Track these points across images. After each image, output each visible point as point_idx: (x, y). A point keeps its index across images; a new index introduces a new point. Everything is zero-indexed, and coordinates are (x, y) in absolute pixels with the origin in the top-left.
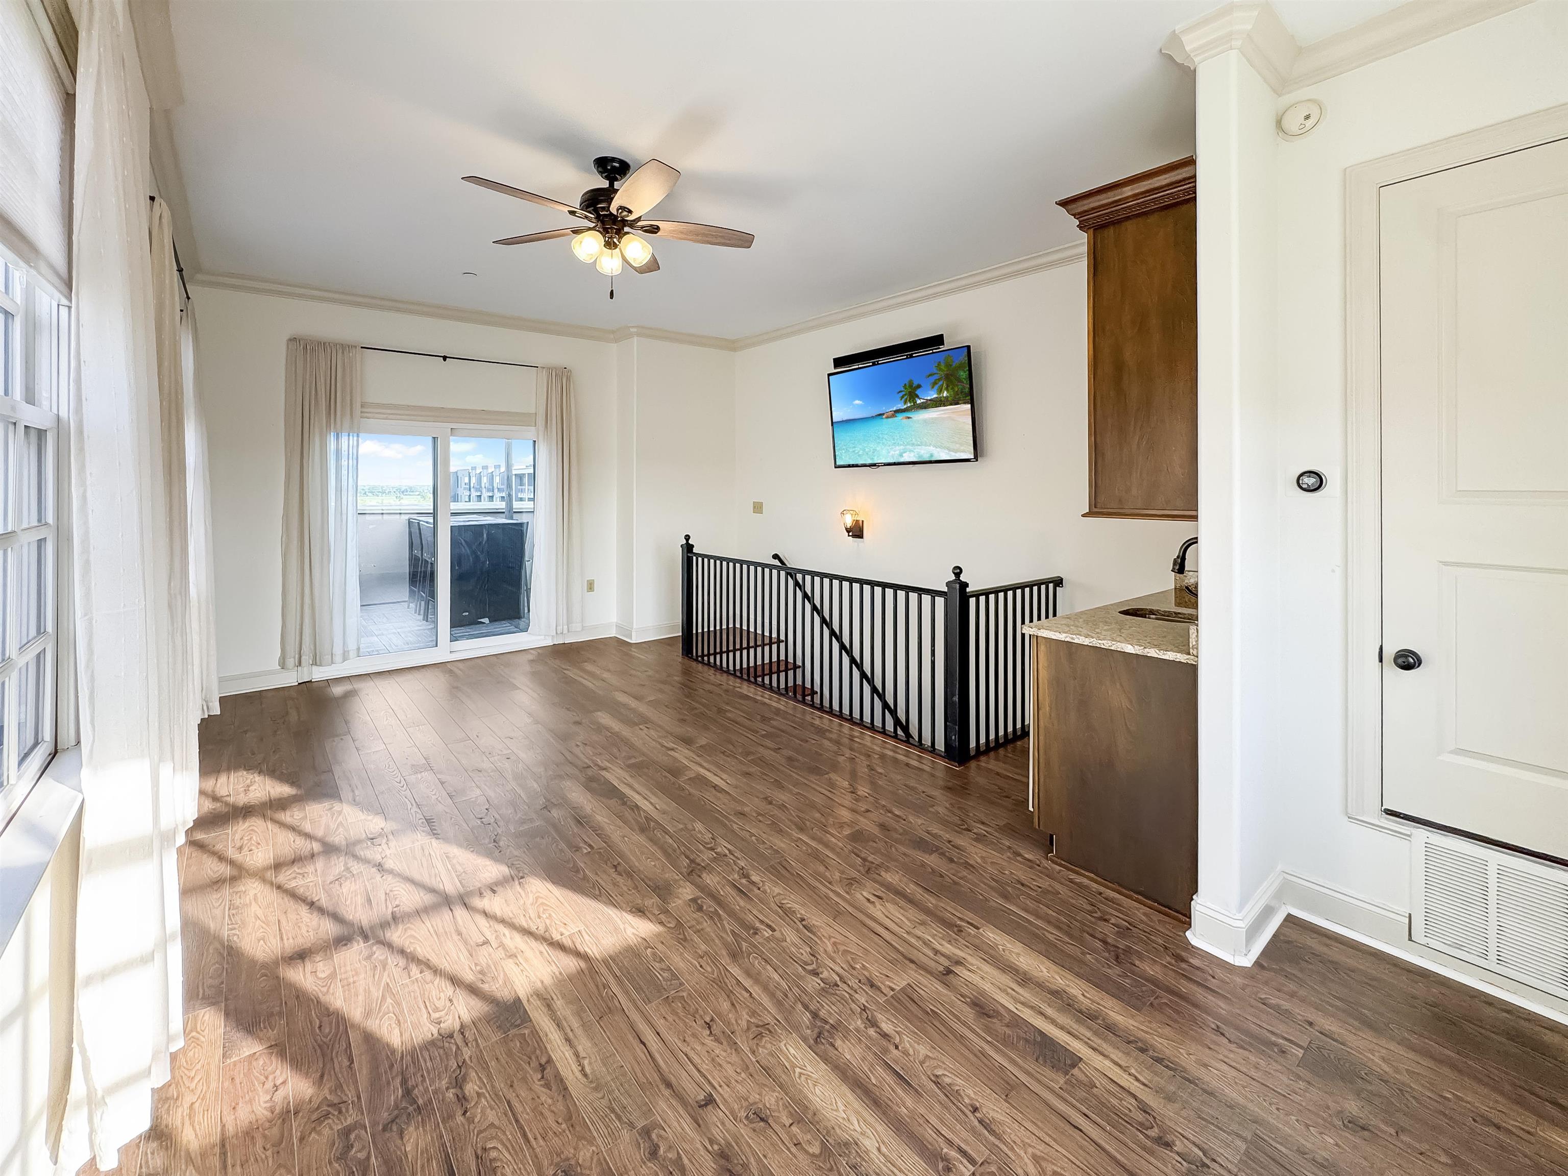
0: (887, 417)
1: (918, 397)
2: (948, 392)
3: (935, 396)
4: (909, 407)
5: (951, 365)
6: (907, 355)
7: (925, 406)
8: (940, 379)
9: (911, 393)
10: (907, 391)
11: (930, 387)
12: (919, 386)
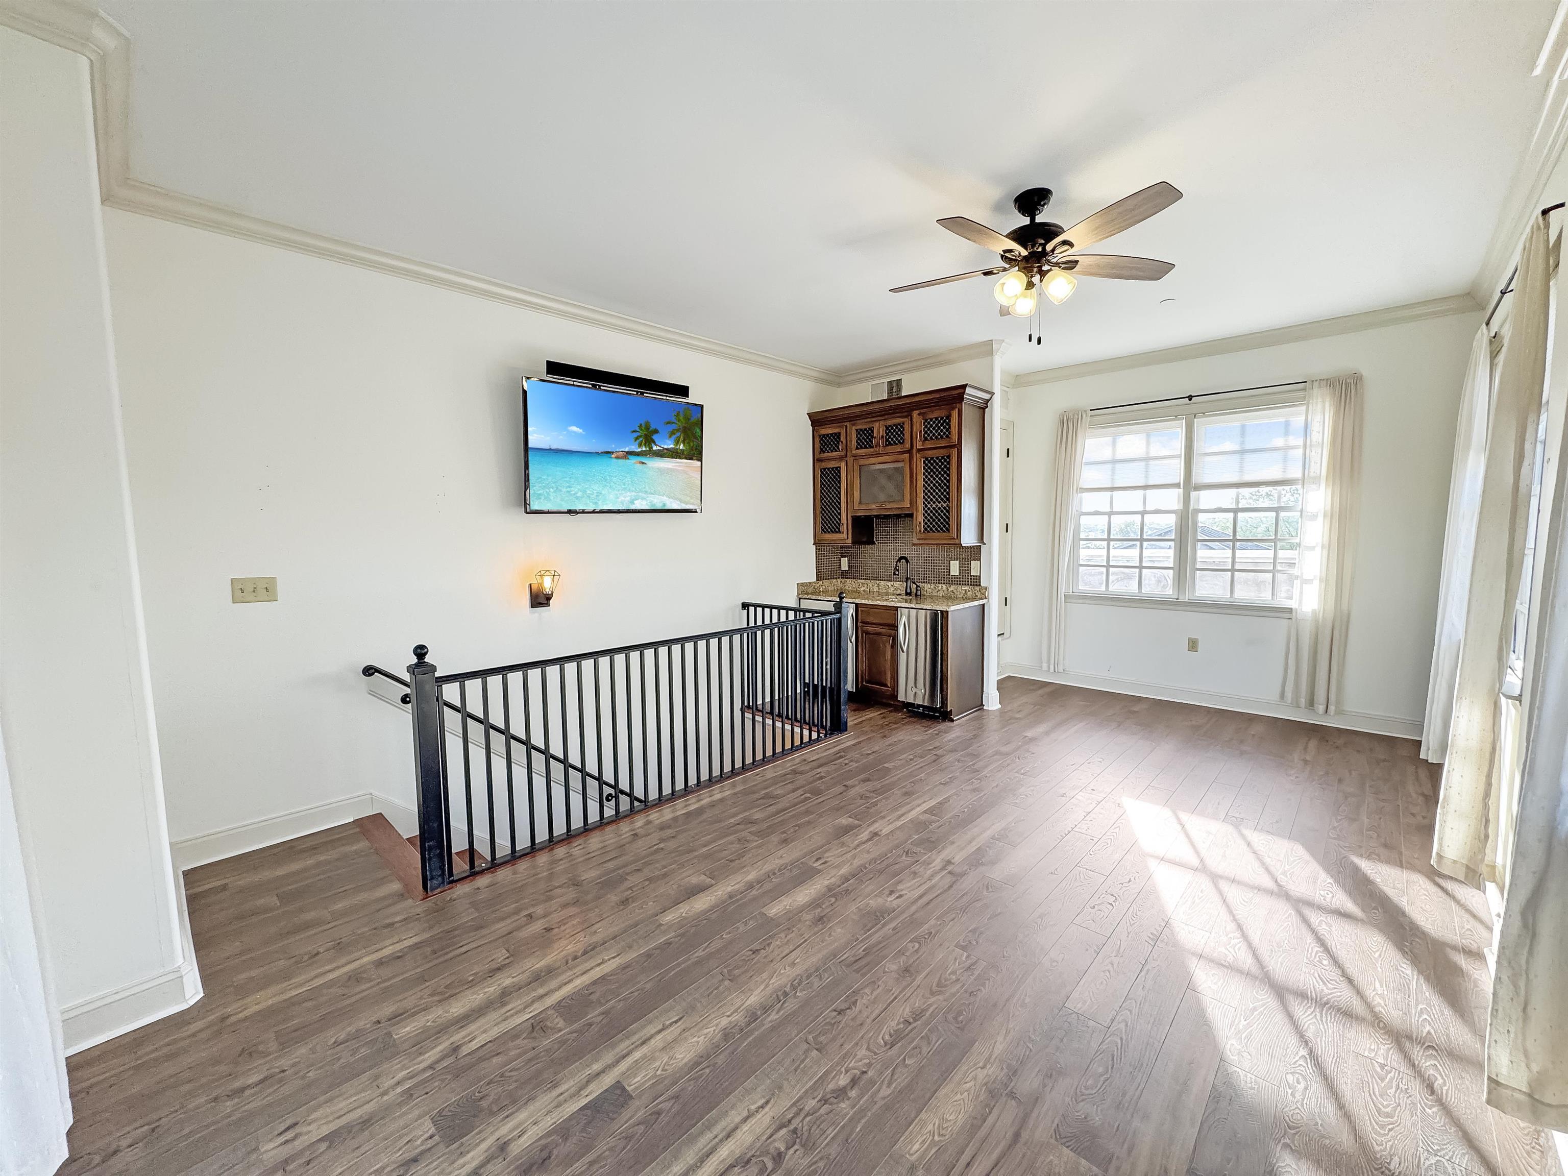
0: (617, 458)
1: (654, 443)
2: (684, 445)
3: (672, 446)
4: (645, 451)
5: (689, 419)
6: (637, 392)
7: (661, 454)
8: (678, 430)
9: (647, 436)
10: (643, 433)
11: (668, 435)
12: (656, 431)
